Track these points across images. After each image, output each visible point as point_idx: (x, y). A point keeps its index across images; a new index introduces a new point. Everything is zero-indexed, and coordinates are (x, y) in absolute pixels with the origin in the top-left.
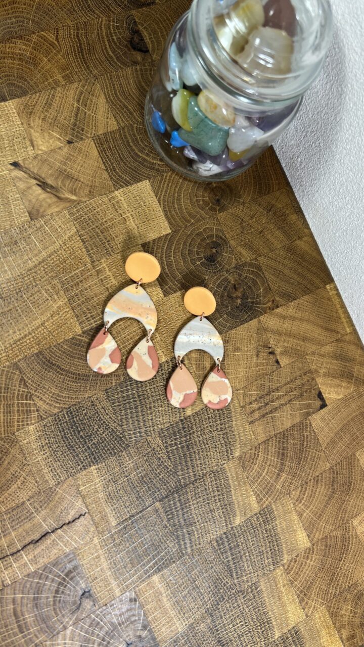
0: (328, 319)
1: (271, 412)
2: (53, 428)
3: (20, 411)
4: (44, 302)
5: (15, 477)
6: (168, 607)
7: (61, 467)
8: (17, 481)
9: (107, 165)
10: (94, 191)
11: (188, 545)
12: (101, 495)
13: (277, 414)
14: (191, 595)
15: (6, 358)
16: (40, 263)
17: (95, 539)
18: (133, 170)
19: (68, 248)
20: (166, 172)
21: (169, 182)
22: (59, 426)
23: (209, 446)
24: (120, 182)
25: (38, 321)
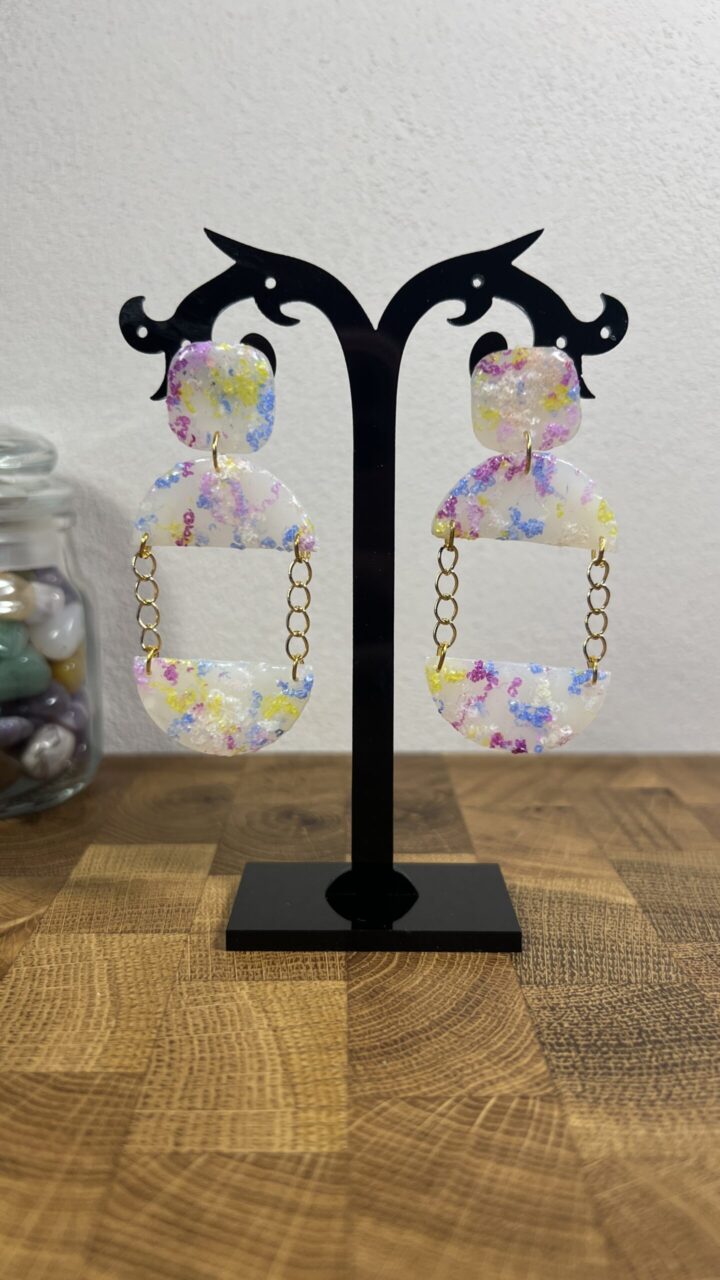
1: (662, 830)
2: (592, 1084)
3: (511, 1128)
4: (220, 1013)
13: (669, 825)
16: (115, 995)
22: (592, 1071)
24: (57, 869)
25: (261, 1034)
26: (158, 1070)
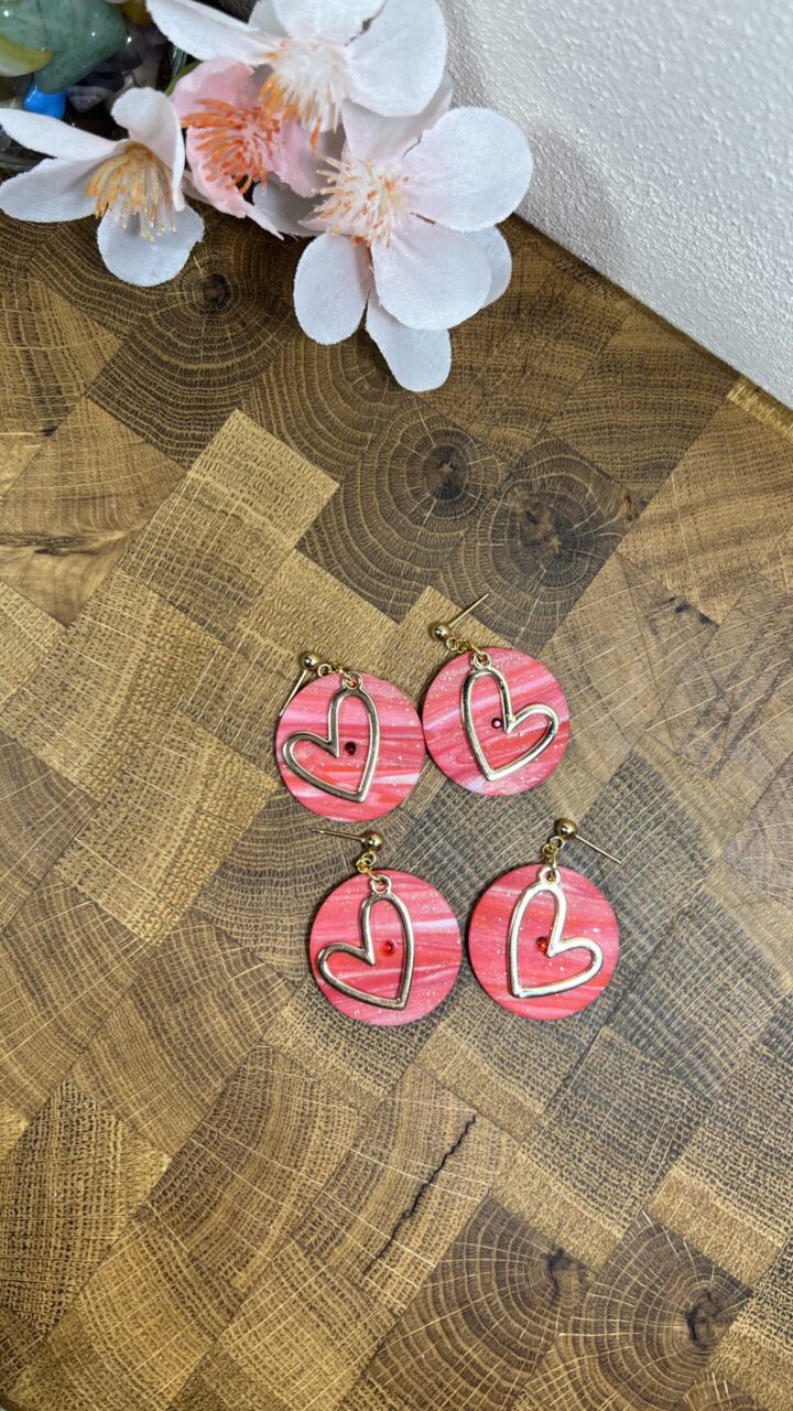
0: (770, 465)
1: (745, 729)
3: (250, 994)
4: (178, 767)
5: (307, 1118)
6: (731, 1214)
7: (380, 1056)
8: (315, 1122)
9: (143, 431)
10: (149, 498)
11: (710, 1078)
12: (485, 1069)
13: (761, 727)
14: (766, 1171)
15: (168, 910)
16: (128, 699)
17: (519, 1153)
18: (196, 407)
19: (162, 639)
20: (263, 370)
21: (280, 386)
23: (649, 868)
24: (187, 447)
25: (187, 808)
26: (108, 806)
